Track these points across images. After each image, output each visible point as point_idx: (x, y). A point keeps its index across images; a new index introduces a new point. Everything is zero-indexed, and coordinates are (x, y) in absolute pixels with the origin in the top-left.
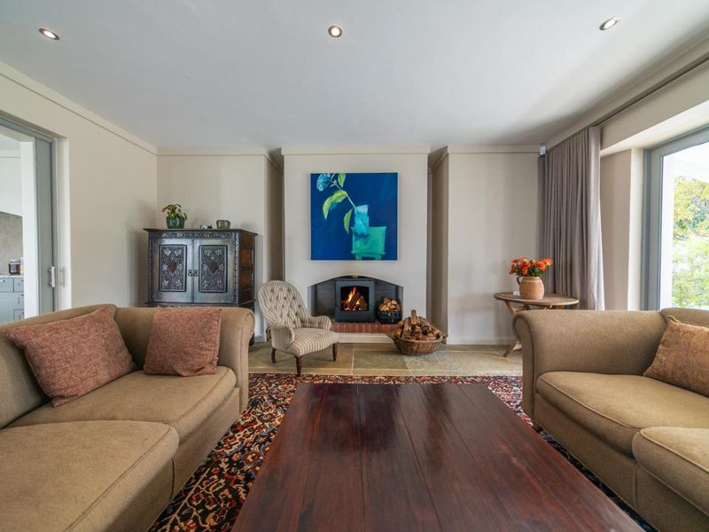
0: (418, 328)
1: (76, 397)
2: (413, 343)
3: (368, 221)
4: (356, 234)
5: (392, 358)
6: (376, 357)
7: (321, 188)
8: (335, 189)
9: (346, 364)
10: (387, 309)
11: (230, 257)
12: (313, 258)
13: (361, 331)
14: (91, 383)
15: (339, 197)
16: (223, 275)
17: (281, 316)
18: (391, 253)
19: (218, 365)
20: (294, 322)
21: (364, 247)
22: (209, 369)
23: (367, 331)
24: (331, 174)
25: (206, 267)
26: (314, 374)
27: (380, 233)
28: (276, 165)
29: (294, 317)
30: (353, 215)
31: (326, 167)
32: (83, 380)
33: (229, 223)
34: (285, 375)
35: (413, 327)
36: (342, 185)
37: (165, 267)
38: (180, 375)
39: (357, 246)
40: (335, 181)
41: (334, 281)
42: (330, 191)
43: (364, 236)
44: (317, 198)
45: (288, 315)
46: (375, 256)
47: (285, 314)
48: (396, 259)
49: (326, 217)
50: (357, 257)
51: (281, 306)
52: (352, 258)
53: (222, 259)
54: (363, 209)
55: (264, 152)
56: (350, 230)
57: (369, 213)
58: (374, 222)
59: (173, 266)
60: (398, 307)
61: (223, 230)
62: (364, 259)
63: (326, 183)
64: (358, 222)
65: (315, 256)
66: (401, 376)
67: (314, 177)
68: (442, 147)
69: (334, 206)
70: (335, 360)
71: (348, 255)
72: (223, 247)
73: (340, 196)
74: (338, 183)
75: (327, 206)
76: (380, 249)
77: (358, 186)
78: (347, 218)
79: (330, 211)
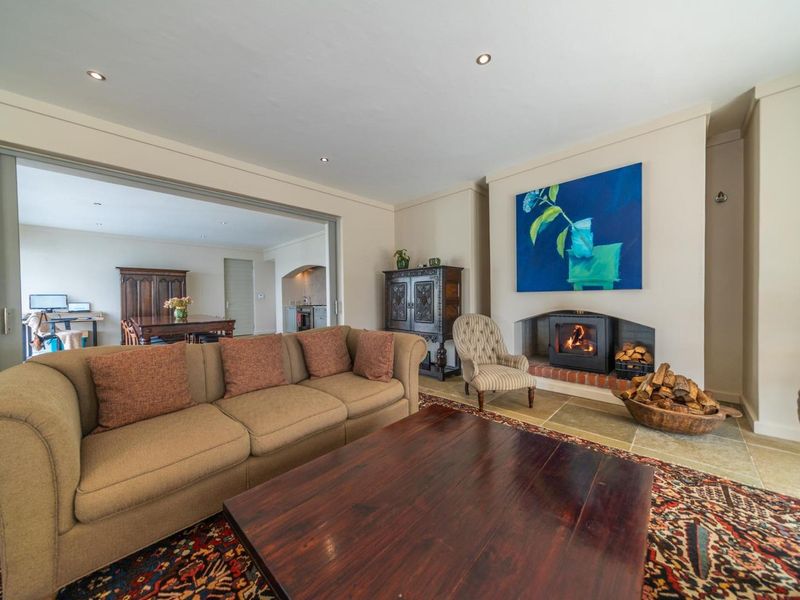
0: (665, 391)
1: (318, 377)
2: (651, 411)
3: (591, 238)
4: (574, 258)
5: (615, 424)
6: (591, 417)
7: (527, 209)
8: (546, 206)
9: (544, 413)
10: (626, 358)
11: (436, 291)
12: (518, 291)
13: (582, 382)
14: (326, 371)
15: (550, 215)
16: (430, 308)
17: (475, 349)
19: (394, 377)
20: (490, 358)
21: (586, 274)
22: (384, 378)
23: (592, 384)
24: (540, 190)
25: (419, 300)
26: (498, 413)
27: (611, 253)
29: (489, 352)
30: (569, 234)
31: (532, 184)
32: (323, 368)
33: (439, 260)
34: (469, 407)
35: (657, 389)
36: (554, 199)
37: (394, 301)
38: (367, 378)
39: (576, 273)
40: (545, 197)
42: (538, 210)
43: (586, 260)
44: (523, 221)
45: (484, 349)
46: (605, 285)
47: (480, 348)
48: (641, 288)
49: (534, 242)
50: (575, 287)
51: (475, 339)
52: (570, 288)
53: (430, 292)
54: (585, 224)
55: (472, 185)
56: (565, 253)
57: (593, 229)
58: (600, 238)
59: (399, 300)
60: (647, 357)
61: (434, 266)
62: (586, 288)
63: (535, 201)
64: (577, 241)
65: (521, 288)
66: (609, 446)
67: (520, 198)
68: (746, 90)
69: (544, 227)
70: (531, 407)
71: (563, 285)
72: (431, 284)
73: (552, 213)
74: (549, 198)
75: (535, 229)
76: (613, 274)
77: (578, 196)
78: (561, 239)
79: (540, 233)
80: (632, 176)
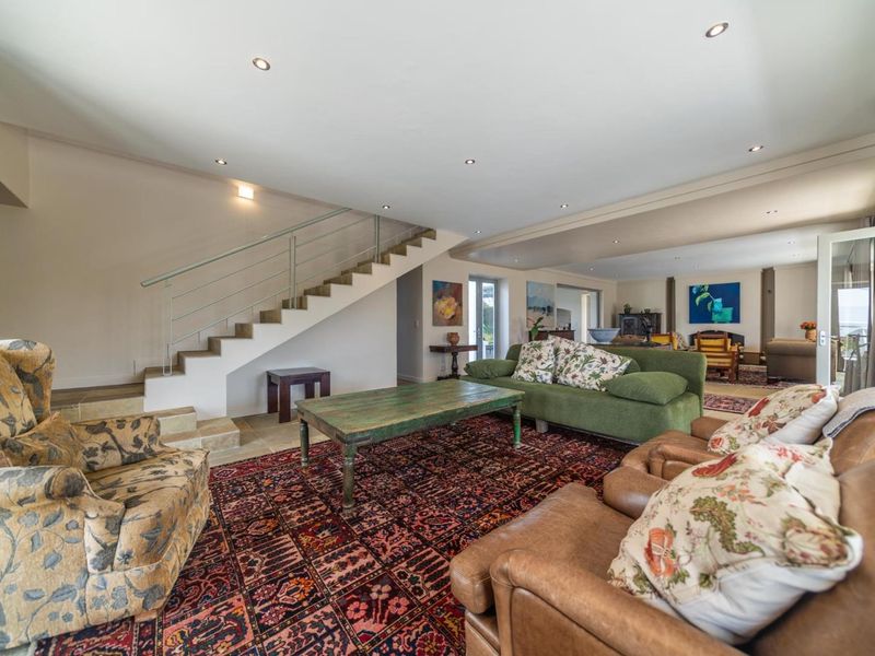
3: (721, 305)
4: (715, 312)
7: (695, 292)
8: (703, 292)
18: (736, 319)
21: (720, 318)
24: (701, 286)
27: (729, 311)
28: (671, 282)
30: (713, 303)
31: (698, 283)
33: (650, 310)
36: (706, 290)
39: (715, 317)
40: (703, 289)
42: (700, 292)
43: (720, 313)
44: (692, 297)
46: (726, 321)
48: (740, 323)
50: (715, 322)
52: (713, 322)
54: (719, 300)
55: (665, 278)
56: (711, 310)
57: (722, 302)
58: (725, 305)
62: (720, 323)
63: (698, 290)
64: (716, 306)
65: (691, 322)
67: (691, 288)
68: (771, 266)
69: (702, 299)
71: (710, 321)
73: (706, 295)
75: (698, 299)
76: (730, 318)
77: (715, 290)
78: (709, 304)
79: (700, 302)
80: (737, 286)
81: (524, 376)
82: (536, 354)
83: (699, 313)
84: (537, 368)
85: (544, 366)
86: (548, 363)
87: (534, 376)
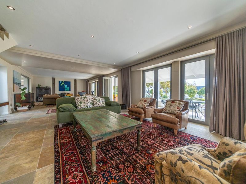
7: (60, 82)
18: (70, 90)
27: (68, 88)
28: (53, 79)
31: (61, 80)
41: (62, 94)
42: (62, 83)
43: (66, 88)
44: (60, 84)
52: (65, 91)
54: (66, 85)
65: (59, 91)
67: (59, 81)
68: (76, 79)
71: (64, 90)
73: (63, 84)
75: (61, 85)
76: (68, 90)
77: (65, 83)
78: (64, 86)
79: (62, 85)
80: (70, 82)
81: (84, 107)
82: (86, 100)
83: (61, 88)
84: (88, 104)
85: (89, 103)
86: (90, 102)
87: (87, 106)
